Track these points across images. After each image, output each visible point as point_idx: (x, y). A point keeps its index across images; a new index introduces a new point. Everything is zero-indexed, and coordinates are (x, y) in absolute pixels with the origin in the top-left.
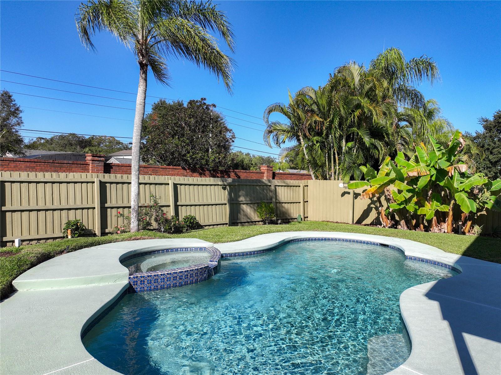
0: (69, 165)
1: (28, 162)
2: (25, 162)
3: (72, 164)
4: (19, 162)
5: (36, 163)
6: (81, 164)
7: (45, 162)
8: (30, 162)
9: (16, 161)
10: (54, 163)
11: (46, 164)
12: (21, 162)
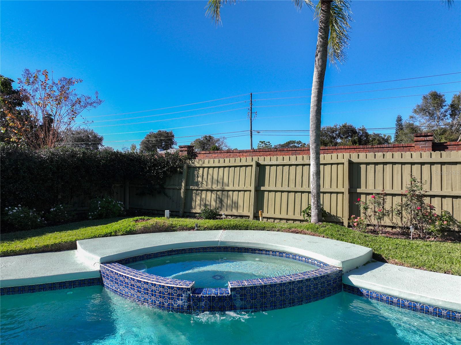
0: (389, 148)
1: (348, 149)
2: (346, 149)
3: (393, 147)
4: (341, 150)
5: (355, 150)
6: (404, 147)
7: (364, 148)
8: (350, 149)
9: (338, 149)
10: (373, 148)
11: (365, 149)
12: (342, 150)
